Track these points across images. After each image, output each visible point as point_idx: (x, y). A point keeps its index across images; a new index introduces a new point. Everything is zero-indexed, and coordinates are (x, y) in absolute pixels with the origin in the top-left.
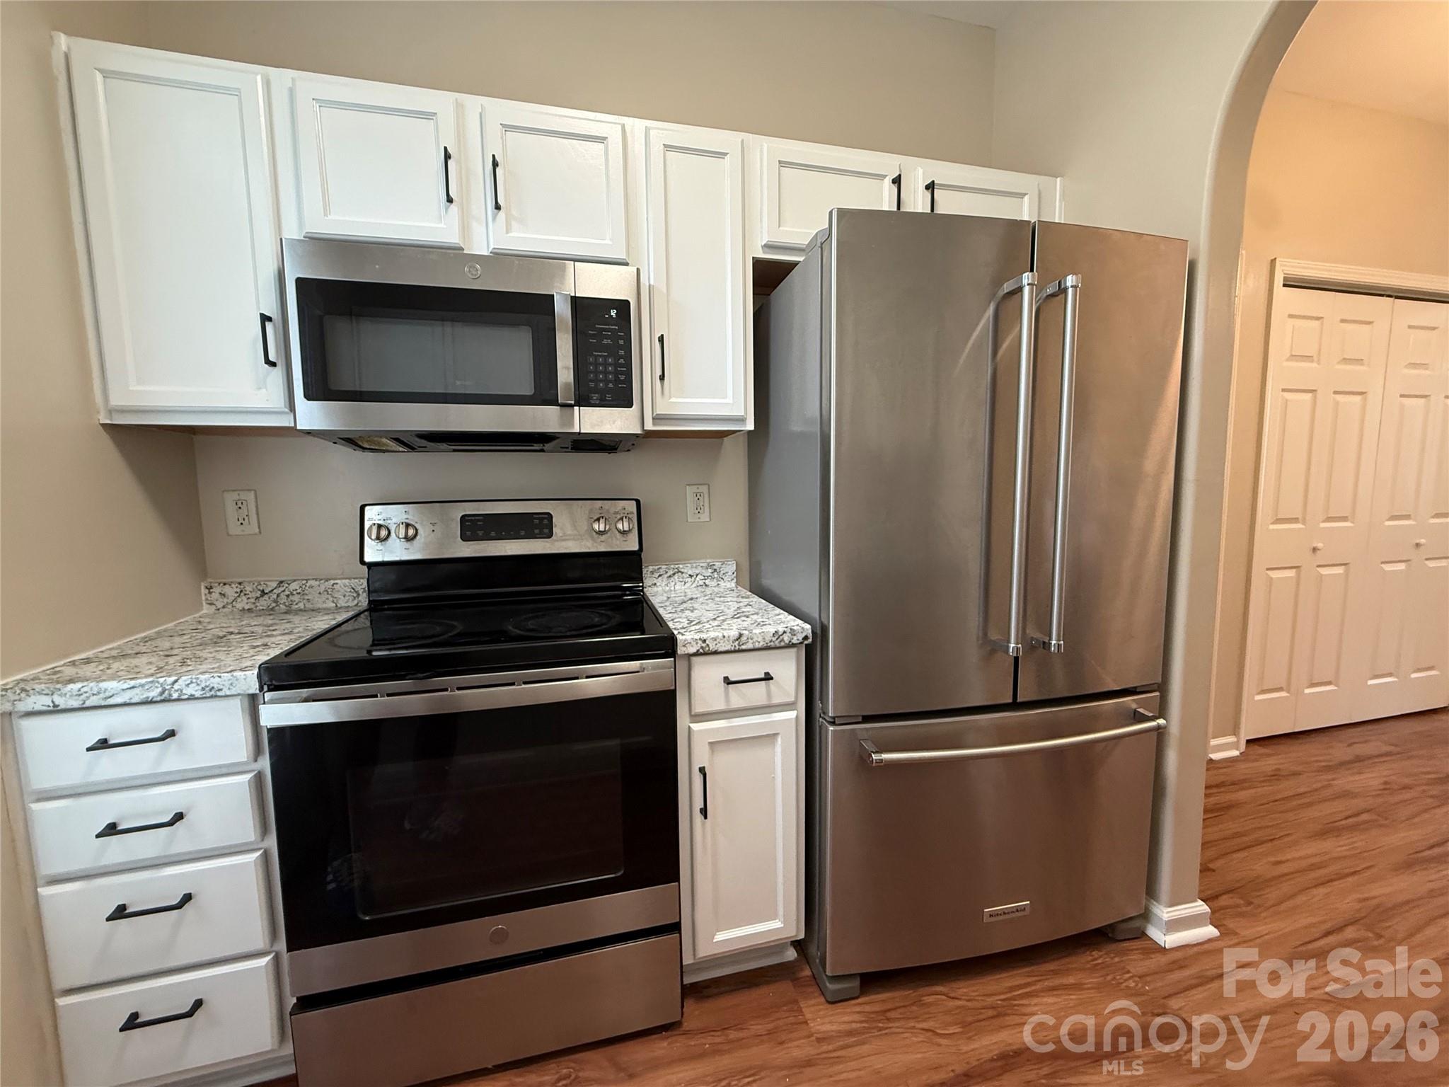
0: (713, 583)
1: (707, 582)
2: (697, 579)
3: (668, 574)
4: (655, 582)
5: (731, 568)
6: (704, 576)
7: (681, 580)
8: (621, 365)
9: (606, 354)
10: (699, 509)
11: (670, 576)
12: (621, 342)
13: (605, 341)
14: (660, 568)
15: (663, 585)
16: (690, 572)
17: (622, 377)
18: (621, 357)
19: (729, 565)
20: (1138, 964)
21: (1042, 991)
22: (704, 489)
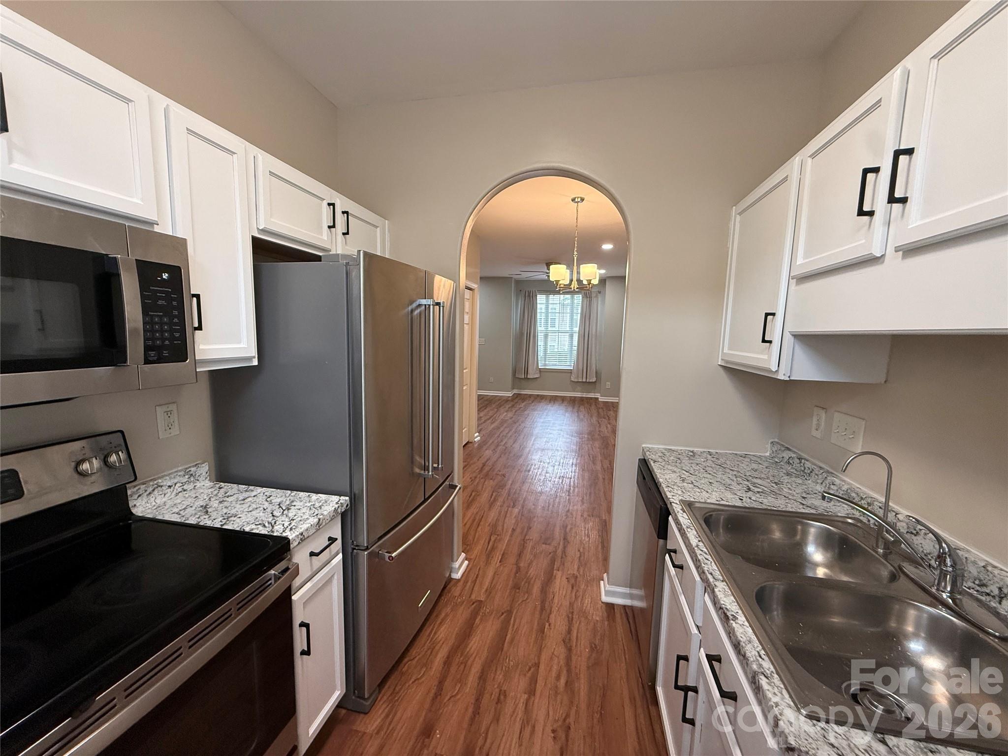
0: (190, 486)
1: (185, 487)
2: (177, 487)
3: (148, 493)
4: (135, 503)
5: (204, 469)
6: (182, 483)
7: (161, 493)
8: (176, 324)
9: (161, 314)
10: (170, 425)
11: (150, 493)
12: (175, 303)
13: (160, 302)
14: (139, 489)
15: (144, 503)
16: (169, 484)
17: (177, 335)
18: (175, 316)
19: (203, 467)
20: (456, 591)
21: (438, 627)
22: (173, 407)
